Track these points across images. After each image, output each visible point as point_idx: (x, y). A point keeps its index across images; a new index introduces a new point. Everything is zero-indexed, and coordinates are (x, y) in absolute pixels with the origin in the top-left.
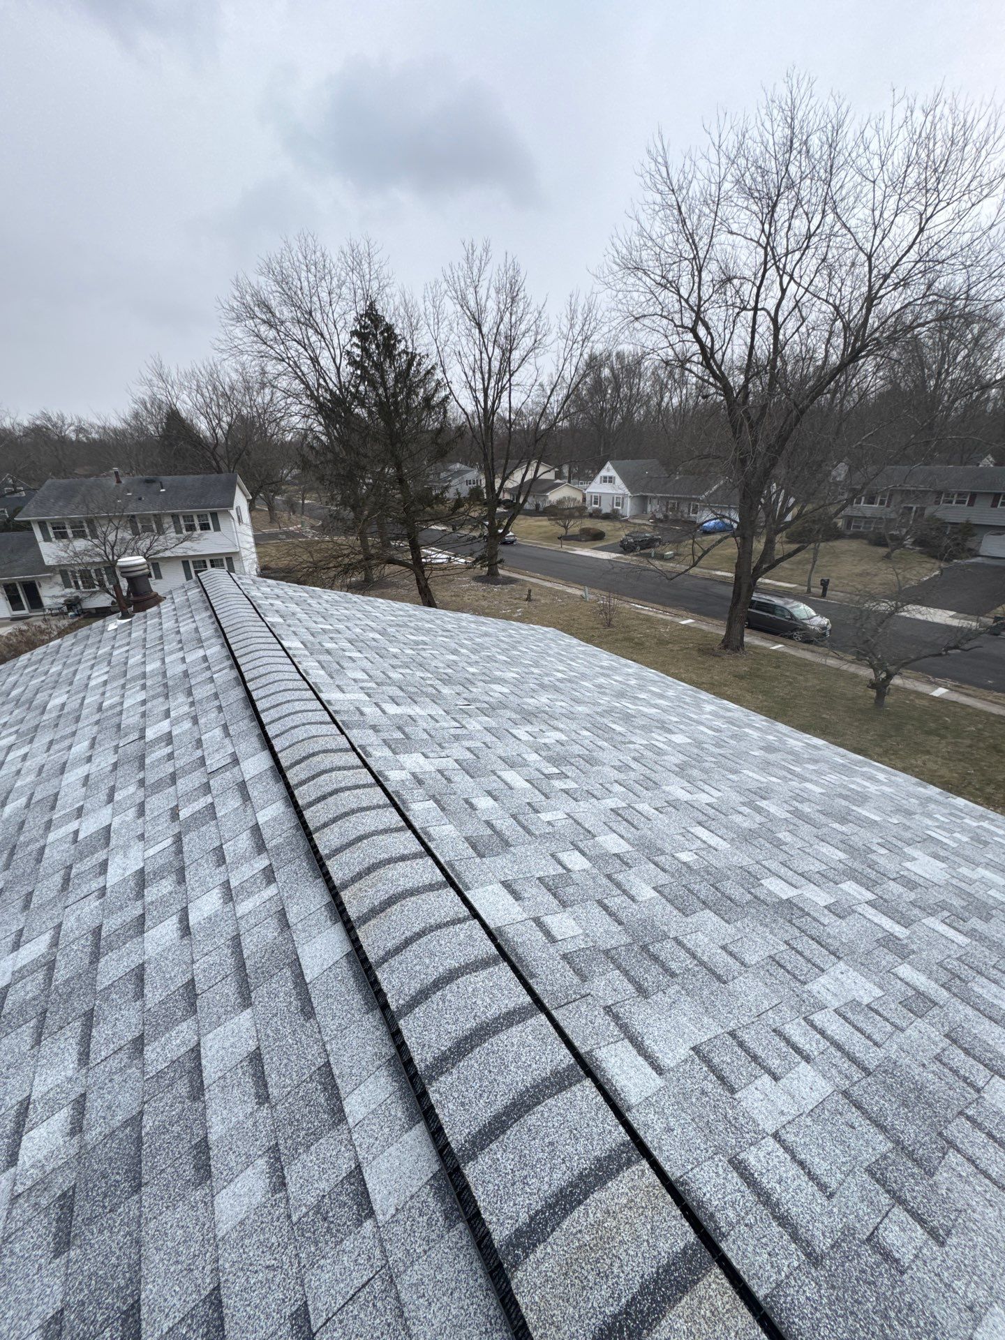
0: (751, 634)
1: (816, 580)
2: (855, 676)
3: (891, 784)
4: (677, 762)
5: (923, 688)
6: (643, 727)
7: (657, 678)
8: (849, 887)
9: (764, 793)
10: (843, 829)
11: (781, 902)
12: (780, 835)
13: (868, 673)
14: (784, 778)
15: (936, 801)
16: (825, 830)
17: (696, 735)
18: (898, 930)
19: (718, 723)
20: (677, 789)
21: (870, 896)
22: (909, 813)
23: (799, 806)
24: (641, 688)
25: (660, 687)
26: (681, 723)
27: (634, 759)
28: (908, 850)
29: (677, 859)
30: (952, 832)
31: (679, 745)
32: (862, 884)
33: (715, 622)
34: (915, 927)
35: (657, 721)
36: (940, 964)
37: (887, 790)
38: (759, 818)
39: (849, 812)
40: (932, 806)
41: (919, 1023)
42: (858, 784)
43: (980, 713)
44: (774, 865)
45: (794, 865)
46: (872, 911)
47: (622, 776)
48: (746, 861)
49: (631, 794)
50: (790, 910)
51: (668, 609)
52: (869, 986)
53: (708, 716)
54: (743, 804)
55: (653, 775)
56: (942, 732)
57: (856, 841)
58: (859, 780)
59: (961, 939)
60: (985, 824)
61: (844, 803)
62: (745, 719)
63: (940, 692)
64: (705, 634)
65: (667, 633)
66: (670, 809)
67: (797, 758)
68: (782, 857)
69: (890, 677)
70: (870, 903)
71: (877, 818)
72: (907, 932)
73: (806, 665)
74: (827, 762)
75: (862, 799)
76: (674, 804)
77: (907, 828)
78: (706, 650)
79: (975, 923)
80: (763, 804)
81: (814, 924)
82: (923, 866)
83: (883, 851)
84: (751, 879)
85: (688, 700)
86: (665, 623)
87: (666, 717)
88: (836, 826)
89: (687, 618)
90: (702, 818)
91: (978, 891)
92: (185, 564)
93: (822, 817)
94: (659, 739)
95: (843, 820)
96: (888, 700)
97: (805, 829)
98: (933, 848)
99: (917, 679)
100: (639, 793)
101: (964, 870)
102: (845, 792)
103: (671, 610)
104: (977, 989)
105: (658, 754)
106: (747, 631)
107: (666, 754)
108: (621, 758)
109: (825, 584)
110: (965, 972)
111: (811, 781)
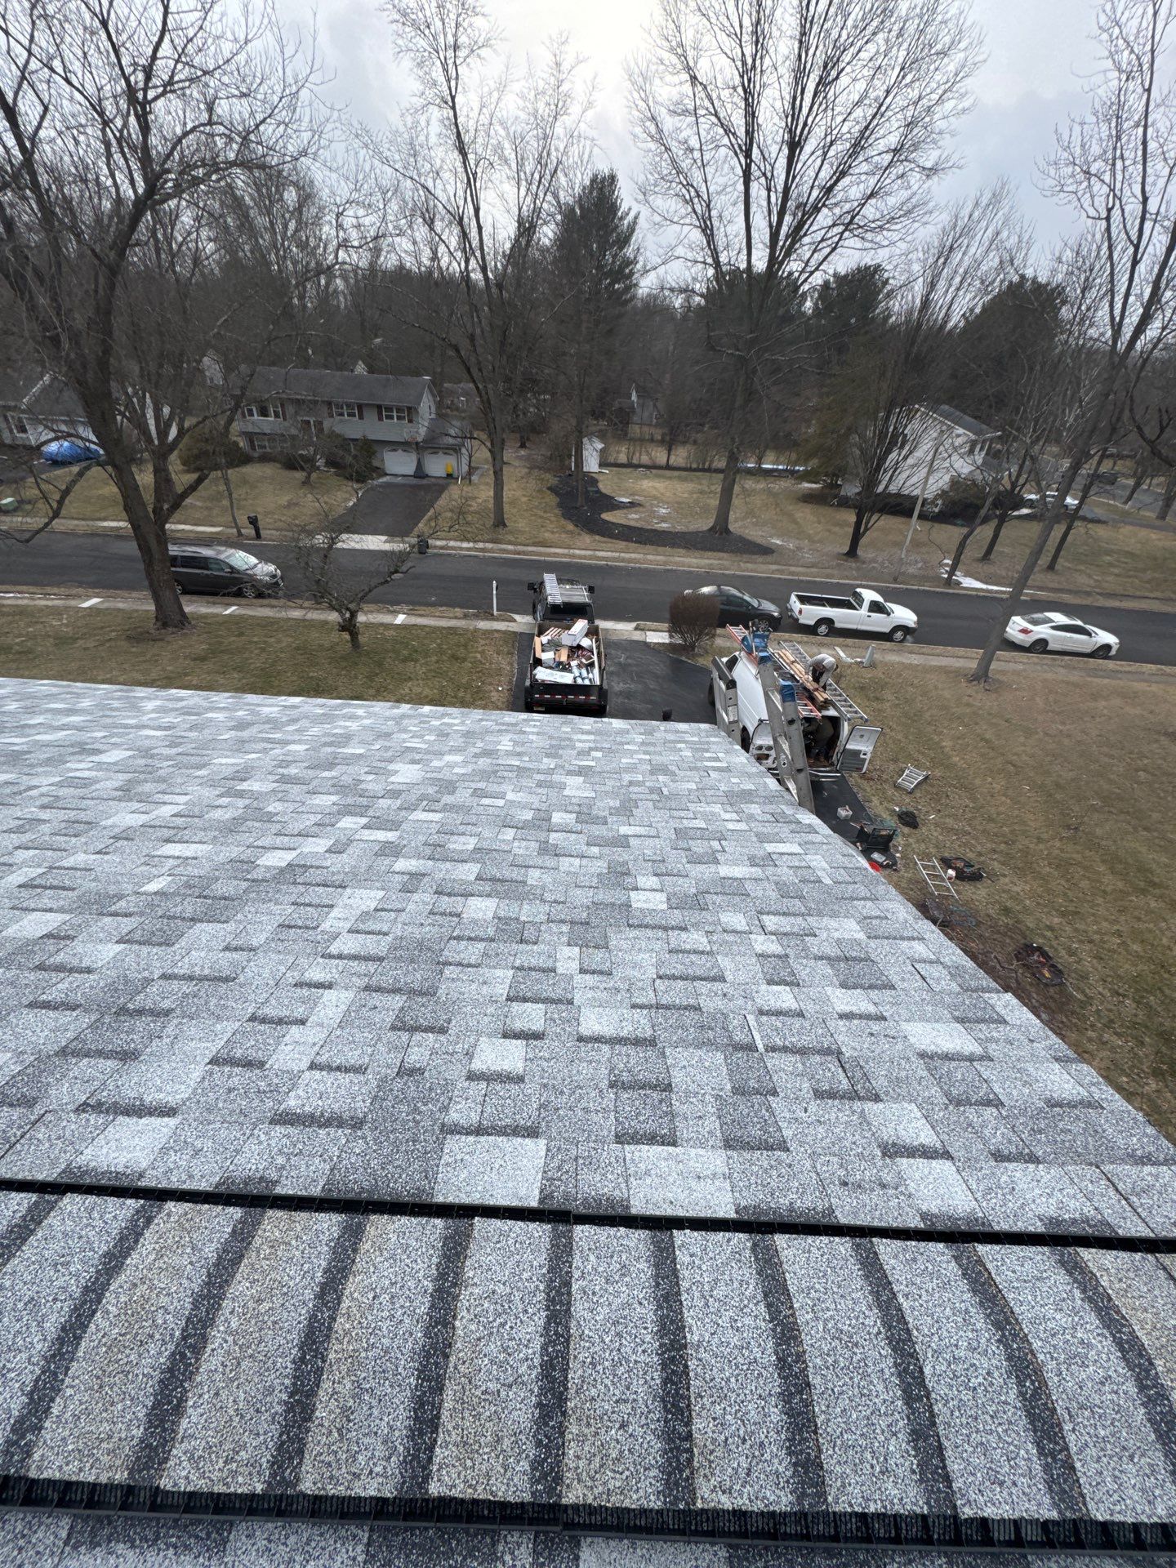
0: (192, 602)
1: (243, 520)
2: (326, 622)
3: (369, 715)
4: (117, 784)
5: (386, 619)
6: (48, 762)
7: (55, 690)
8: (347, 822)
9: (243, 774)
10: (333, 774)
11: (282, 871)
12: (270, 809)
13: (334, 617)
14: (265, 751)
15: (409, 717)
16: (314, 783)
17: (139, 743)
18: (390, 836)
19: (168, 719)
20: (127, 817)
21: (364, 821)
22: (388, 735)
23: (285, 771)
24: (31, 711)
25: (63, 700)
26: (111, 736)
27: (43, 807)
28: (391, 767)
29: (145, 893)
30: (422, 736)
31: (115, 764)
32: (355, 815)
33: (135, 594)
34: (404, 826)
35: (72, 746)
36: (425, 844)
37: (367, 722)
38: (241, 803)
39: (335, 755)
40: (405, 722)
41: (416, 897)
42: (341, 726)
43: (435, 629)
44: (266, 841)
45: (290, 829)
46: (367, 832)
47: (25, 838)
48: (235, 852)
49: (50, 853)
50: (291, 873)
51: (48, 590)
52: (373, 893)
53: (153, 715)
54: (221, 796)
55: (82, 816)
56: (415, 656)
57: (347, 780)
58: (342, 723)
59: (437, 817)
60: (446, 720)
61: (329, 750)
62: (205, 704)
63: (400, 619)
64: (128, 615)
65: (66, 625)
66: (121, 843)
67: (275, 724)
68: (275, 828)
69: (353, 615)
70: (366, 827)
71: (361, 751)
72: (398, 833)
73: (272, 624)
74: (307, 717)
75: (347, 738)
76: (126, 835)
77: (387, 749)
78: (137, 636)
79: (448, 799)
80: (245, 786)
81: (318, 872)
82: (406, 773)
83: (371, 777)
84: (242, 866)
85: (116, 704)
86: (56, 612)
87: (84, 736)
88: (326, 774)
89: (89, 597)
90: (167, 833)
91: (446, 775)
93: (310, 772)
94: (80, 767)
95: (331, 766)
96: (362, 639)
97: (295, 790)
98: (410, 756)
99: (378, 611)
100: (64, 846)
101: (436, 763)
102: (327, 739)
103: (56, 590)
104: (451, 846)
105: (85, 786)
106: (184, 599)
107: (96, 781)
108: (19, 814)
109: (253, 521)
110: (443, 838)
111: (294, 742)
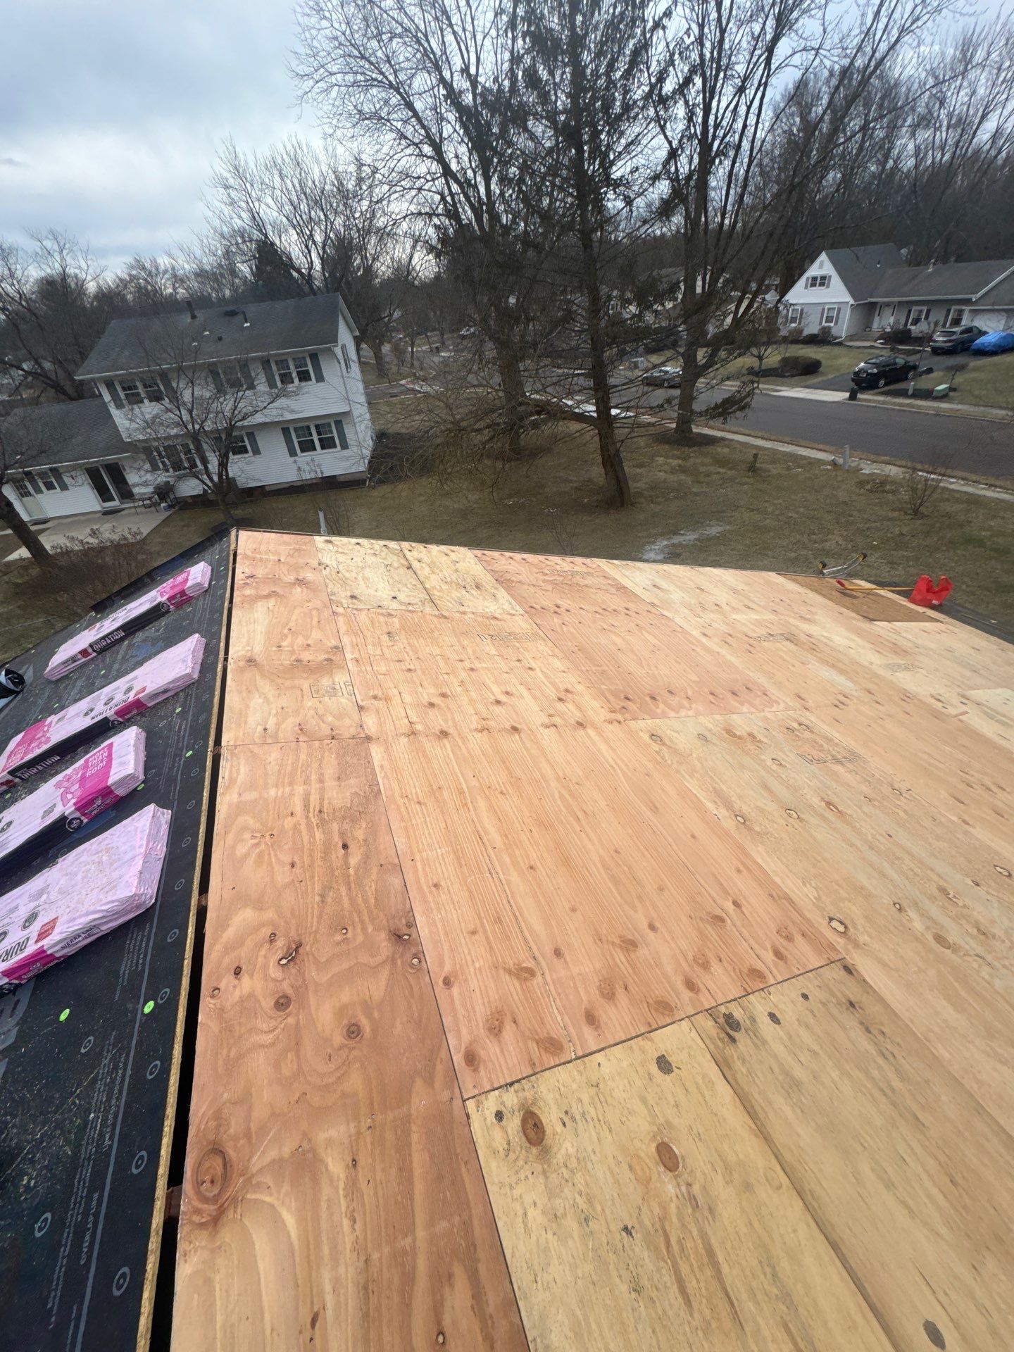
92: (286, 431)
